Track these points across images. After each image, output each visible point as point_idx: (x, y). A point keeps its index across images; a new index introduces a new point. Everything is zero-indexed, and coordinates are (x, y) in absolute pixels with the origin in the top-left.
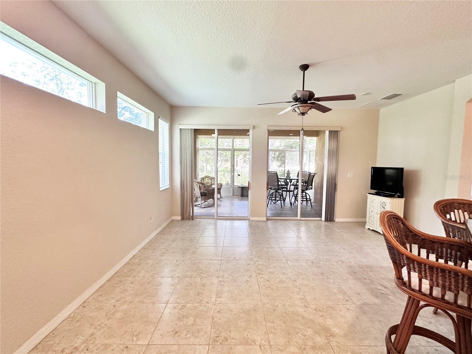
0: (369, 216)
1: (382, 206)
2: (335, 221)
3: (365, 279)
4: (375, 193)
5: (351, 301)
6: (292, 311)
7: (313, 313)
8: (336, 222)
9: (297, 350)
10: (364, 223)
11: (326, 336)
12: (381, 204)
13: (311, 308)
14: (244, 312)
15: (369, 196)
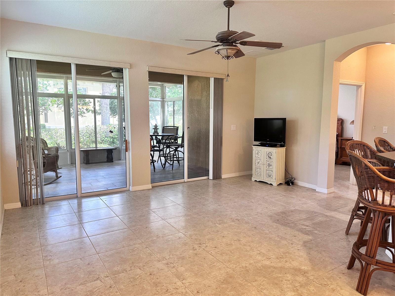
0: (255, 168)
1: (268, 156)
2: (221, 178)
3: (289, 223)
4: (260, 144)
5: (294, 243)
6: (262, 266)
7: (277, 261)
8: (224, 179)
9: (293, 294)
10: (251, 176)
11: (303, 275)
12: (267, 155)
13: (272, 258)
14: (222, 282)
15: (254, 148)
